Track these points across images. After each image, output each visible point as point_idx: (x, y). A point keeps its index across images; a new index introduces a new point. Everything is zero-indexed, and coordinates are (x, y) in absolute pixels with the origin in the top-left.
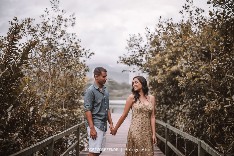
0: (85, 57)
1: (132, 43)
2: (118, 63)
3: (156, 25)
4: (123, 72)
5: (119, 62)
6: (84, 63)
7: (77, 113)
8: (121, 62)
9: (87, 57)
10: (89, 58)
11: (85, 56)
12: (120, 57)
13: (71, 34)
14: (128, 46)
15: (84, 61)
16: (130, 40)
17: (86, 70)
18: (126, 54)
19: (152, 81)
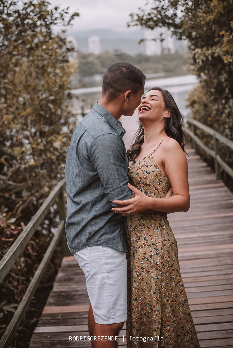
0: (61, 25)
2: (129, 26)
5: (130, 24)
6: (63, 36)
8: (134, 23)
9: (66, 23)
11: (61, 23)
12: (132, 15)
15: (64, 32)
19: (207, 57)
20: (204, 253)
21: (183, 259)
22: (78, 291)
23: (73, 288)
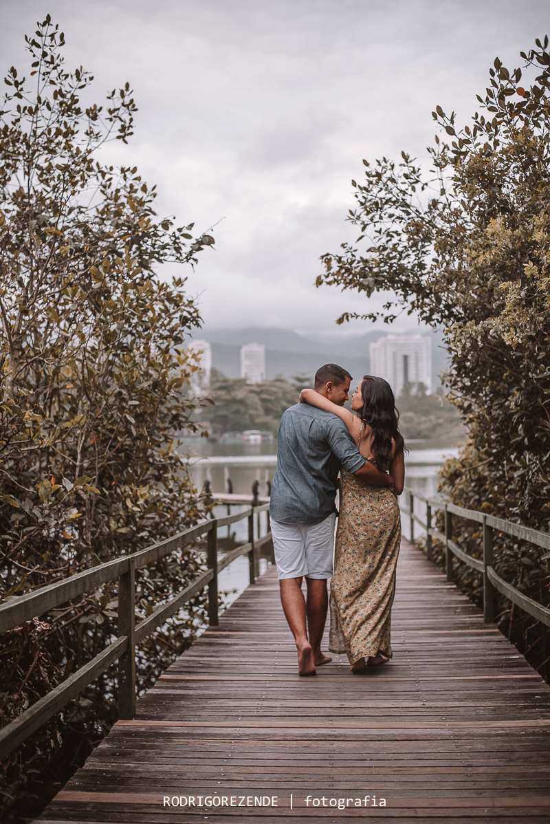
1: (377, 193)
3: (480, 99)
4: (340, 321)
6: (175, 291)
7: (141, 502)
8: (331, 278)
9: (184, 256)
10: (191, 261)
11: (173, 255)
12: (327, 259)
13: (117, 171)
14: (359, 210)
15: (178, 283)
16: (364, 184)
17: (184, 321)
18: (352, 243)
20: (427, 732)
21: (380, 738)
22: (138, 772)
23: (128, 767)
